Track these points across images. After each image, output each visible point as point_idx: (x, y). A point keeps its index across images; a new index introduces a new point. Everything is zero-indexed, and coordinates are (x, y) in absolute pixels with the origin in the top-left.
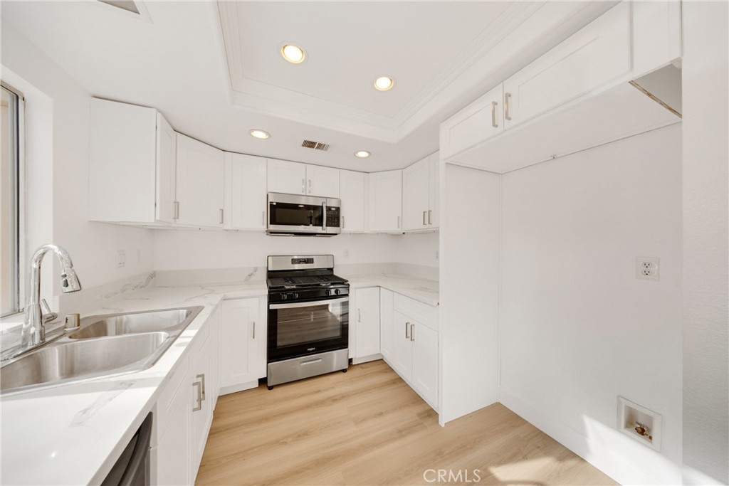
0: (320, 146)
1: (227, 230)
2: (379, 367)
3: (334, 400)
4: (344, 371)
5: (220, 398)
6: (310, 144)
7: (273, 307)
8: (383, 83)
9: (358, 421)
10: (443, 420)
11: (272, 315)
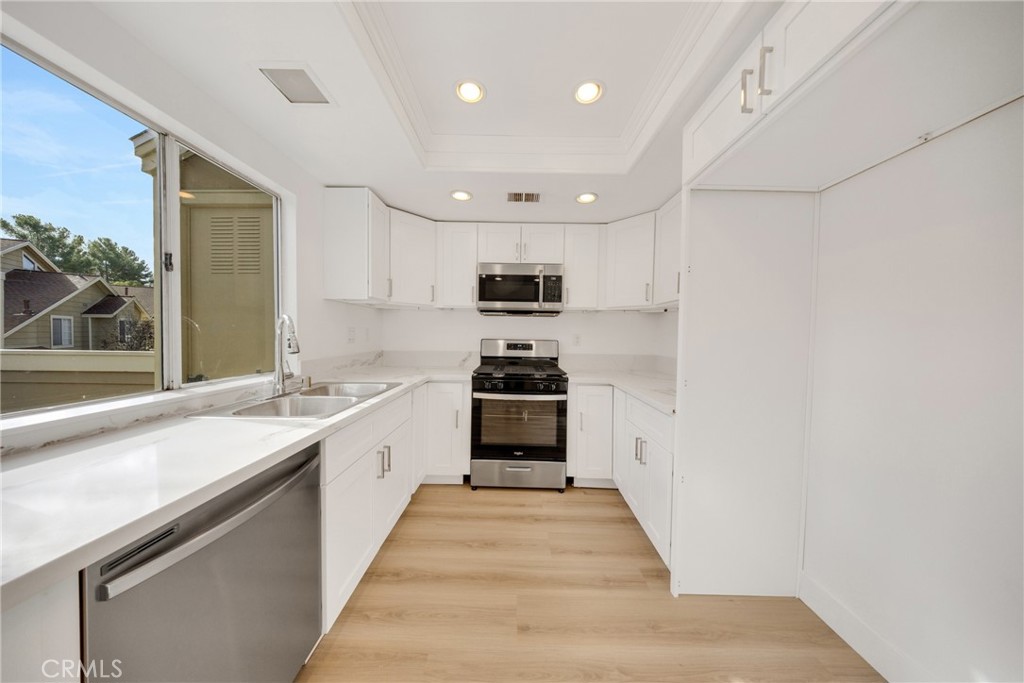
0: (530, 197)
1: (442, 309)
2: (612, 498)
3: (536, 519)
4: (561, 491)
5: (422, 486)
6: (517, 197)
7: (478, 395)
8: (588, 93)
9: (555, 551)
10: (677, 588)
11: (477, 405)
